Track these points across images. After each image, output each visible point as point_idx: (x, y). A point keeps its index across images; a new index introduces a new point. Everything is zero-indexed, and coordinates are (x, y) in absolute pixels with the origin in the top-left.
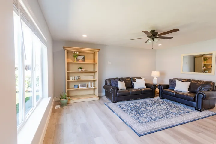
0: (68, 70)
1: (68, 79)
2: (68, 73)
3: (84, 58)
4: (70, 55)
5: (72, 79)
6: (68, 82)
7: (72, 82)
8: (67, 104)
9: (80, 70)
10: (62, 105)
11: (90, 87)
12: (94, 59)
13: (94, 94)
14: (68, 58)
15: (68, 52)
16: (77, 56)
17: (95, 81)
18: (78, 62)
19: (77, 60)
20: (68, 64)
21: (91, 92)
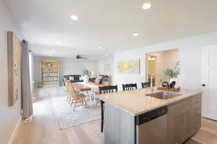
0: (42, 71)
1: (42, 75)
2: (42, 73)
3: (51, 65)
4: (43, 63)
5: (44, 75)
6: (42, 77)
7: (45, 77)
8: (41, 87)
9: (49, 71)
10: (39, 87)
11: (55, 80)
12: (57, 65)
13: (57, 84)
14: (42, 65)
15: (42, 62)
16: (47, 64)
17: (58, 76)
18: (48, 67)
19: (48, 66)
20: (42, 68)
21: (56, 82)
